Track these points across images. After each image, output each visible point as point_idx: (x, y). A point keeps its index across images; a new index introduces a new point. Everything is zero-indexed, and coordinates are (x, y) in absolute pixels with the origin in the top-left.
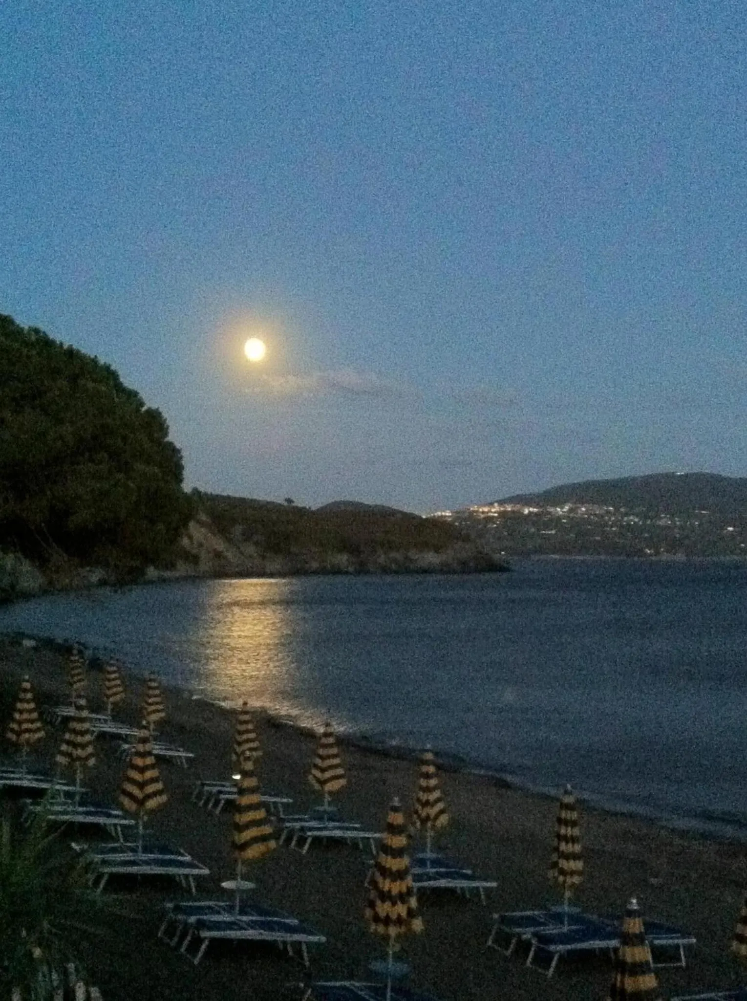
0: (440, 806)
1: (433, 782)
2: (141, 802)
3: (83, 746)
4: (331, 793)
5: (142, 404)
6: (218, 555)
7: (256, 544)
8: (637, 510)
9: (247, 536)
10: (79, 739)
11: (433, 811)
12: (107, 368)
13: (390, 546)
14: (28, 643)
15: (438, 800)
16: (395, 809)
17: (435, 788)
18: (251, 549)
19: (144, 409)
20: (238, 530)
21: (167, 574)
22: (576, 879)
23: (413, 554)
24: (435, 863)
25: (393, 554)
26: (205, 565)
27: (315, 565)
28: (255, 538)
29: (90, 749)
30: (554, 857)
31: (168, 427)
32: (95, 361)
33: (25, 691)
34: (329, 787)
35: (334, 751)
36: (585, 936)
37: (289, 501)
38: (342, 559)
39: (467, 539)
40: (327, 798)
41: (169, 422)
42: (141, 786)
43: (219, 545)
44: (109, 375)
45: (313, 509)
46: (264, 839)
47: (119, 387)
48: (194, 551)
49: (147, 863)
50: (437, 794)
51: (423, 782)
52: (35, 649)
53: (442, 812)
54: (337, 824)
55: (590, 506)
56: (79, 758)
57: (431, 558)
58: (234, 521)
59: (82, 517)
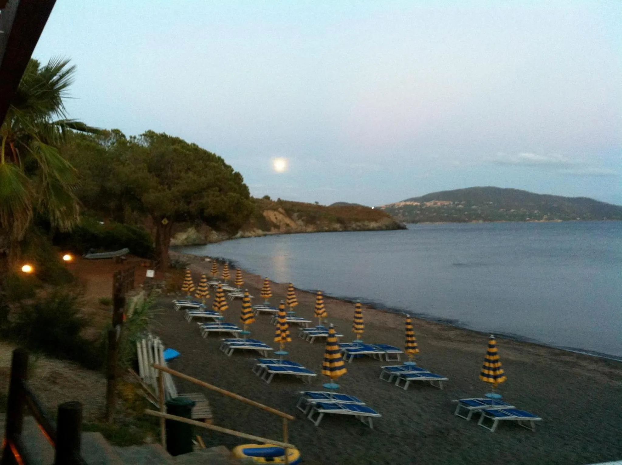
0: (323, 310)
1: (321, 302)
2: (219, 308)
3: (204, 291)
4: (292, 307)
5: (233, 170)
6: (288, 225)
7: (303, 220)
8: (462, 203)
9: (299, 217)
10: (203, 289)
11: (320, 312)
12: (219, 158)
13: (357, 220)
14: (208, 260)
15: (323, 308)
16: (282, 304)
17: (322, 304)
18: (300, 222)
19: (234, 172)
20: (295, 215)
21: (268, 233)
22: (361, 331)
23: (366, 223)
24: (322, 329)
25: (358, 224)
26: (283, 229)
27: (326, 228)
28: (303, 218)
29: (207, 292)
30: (354, 324)
31: (243, 179)
32: (214, 155)
33: (188, 273)
34: (292, 305)
35: (293, 293)
36: (363, 350)
37: (317, 203)
38: (337, 226)
39: (388, 216)
40: (291, 309)
41: (244, 177)
42: (219, 303)
43: (288, 221)
44: (220, 160)
45: (327, 205)
46: (251, 317)
47: (224, 165)
48: (278, 224)
49: (222, 328)
50: (322, 306)
51: (318, 302)
52: (210, 262)
53: (324, 312)
54: (295, 318)
55: (442, 202)
56: (203, 295)
57: (373, 225)
58: (294, 211)
59: (210, 211)
